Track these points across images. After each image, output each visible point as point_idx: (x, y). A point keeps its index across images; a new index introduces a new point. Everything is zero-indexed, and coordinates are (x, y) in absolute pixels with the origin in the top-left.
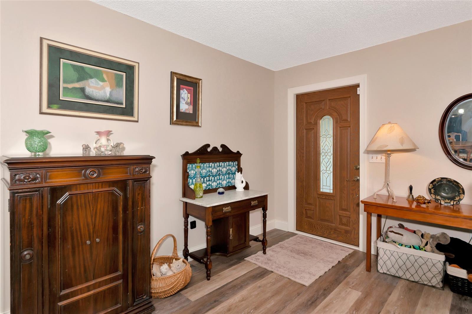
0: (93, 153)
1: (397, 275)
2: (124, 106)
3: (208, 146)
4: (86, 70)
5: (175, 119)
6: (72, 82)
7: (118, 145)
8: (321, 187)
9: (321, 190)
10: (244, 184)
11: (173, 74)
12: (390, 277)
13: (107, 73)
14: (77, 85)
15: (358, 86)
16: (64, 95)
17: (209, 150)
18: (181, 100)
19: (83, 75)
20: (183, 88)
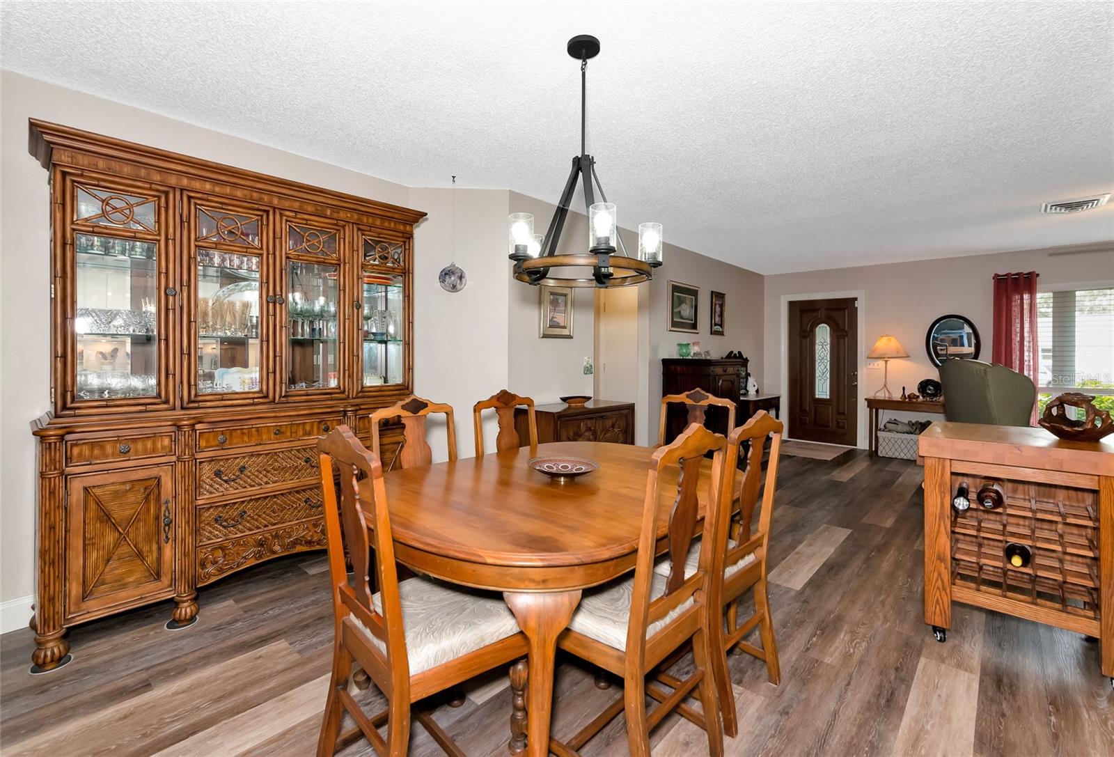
1: (894, 457)
8: (817, 392)
9: (817, 396)
10: (756, 388)
11: (712, 292)
15: (856, 299)
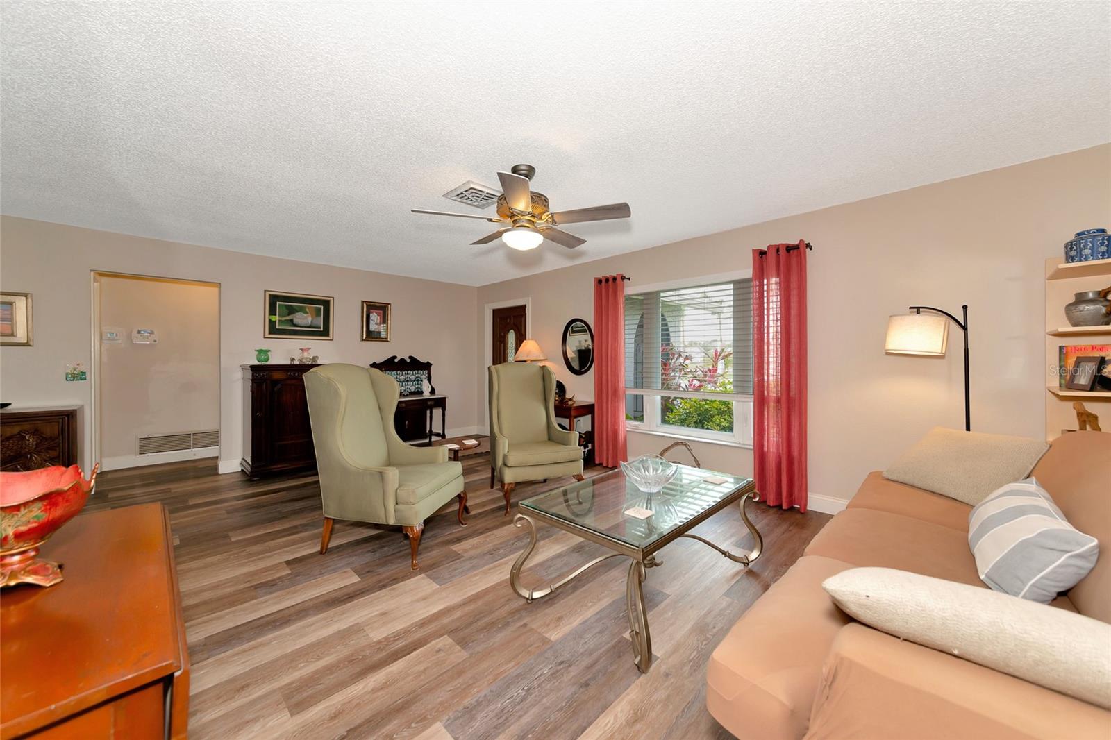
0: (297, 363)
2: (322, 330)
3: (395, 357)
4: (294, 307)
5: (364, 336)
6: (285, 316)
7: (314, 358)
11: (363, 302)
13: (309, 307)
14: (288, 318)
15: (526, 306)
16: (279, 326)
17: (396, 360)
18: (371, 321)
19: (291, 311)
20: (373, 312)
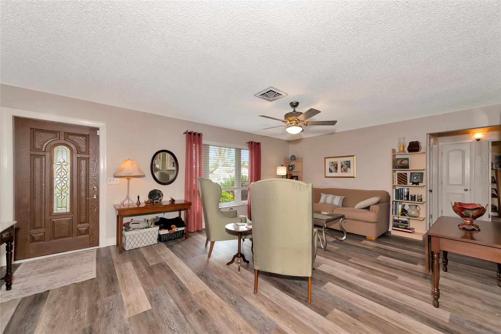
12: (134, 250)
